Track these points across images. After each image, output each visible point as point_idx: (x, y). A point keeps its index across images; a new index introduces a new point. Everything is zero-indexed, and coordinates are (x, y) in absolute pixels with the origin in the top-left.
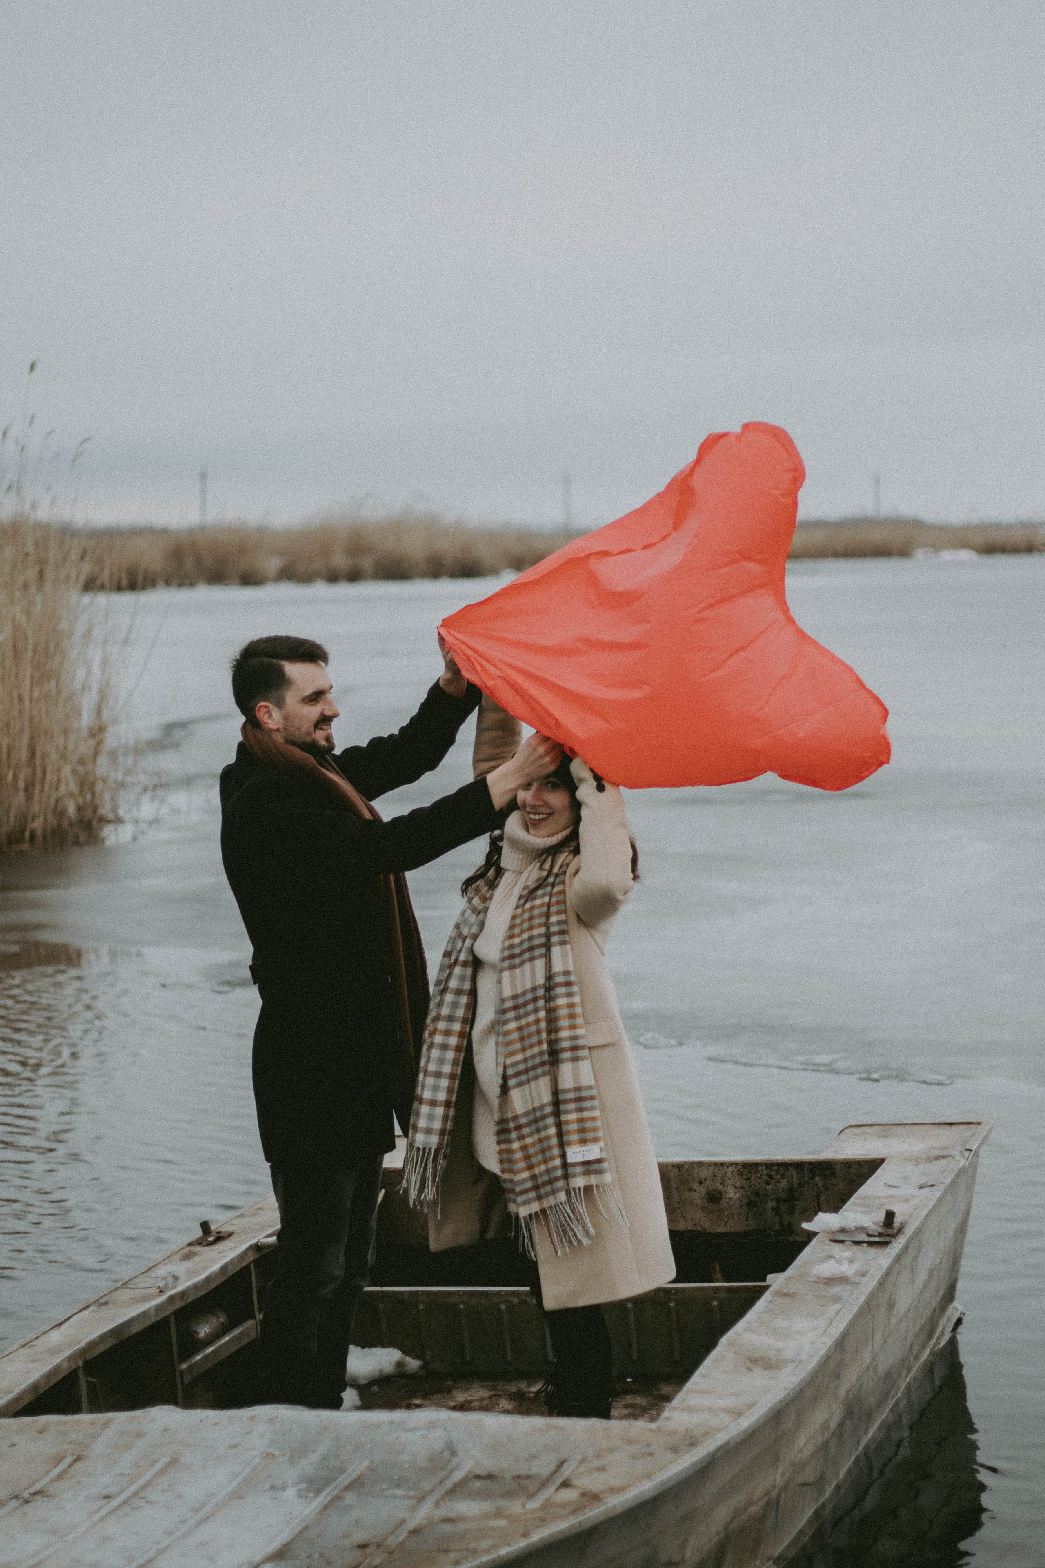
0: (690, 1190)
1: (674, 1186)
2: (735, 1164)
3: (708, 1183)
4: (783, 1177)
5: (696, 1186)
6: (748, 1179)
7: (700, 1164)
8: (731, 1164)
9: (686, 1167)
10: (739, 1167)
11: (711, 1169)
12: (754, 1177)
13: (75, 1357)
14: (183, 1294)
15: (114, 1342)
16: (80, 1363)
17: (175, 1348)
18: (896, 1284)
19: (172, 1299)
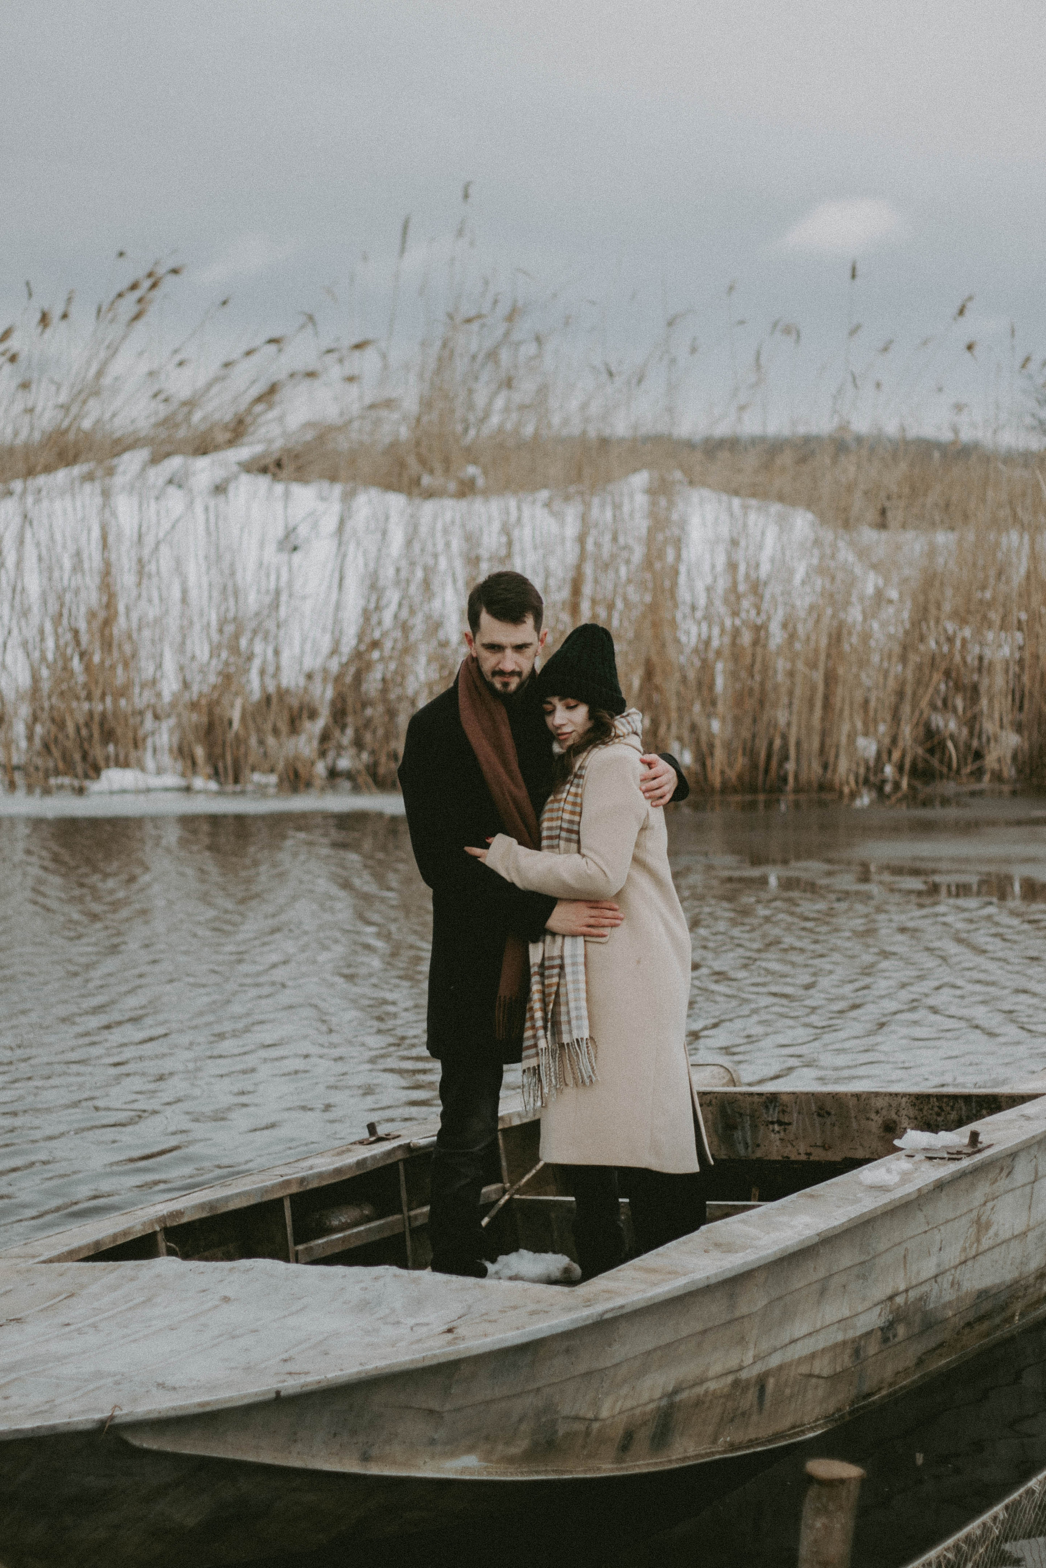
0: (868, 1119)
1: (853, 1115)
2: (910, 1095)
3: (884, 1112)
4: (952, 1108)
5: (873, 1116)
6: (921, 1110)
7: (877, 1094)
8: (904, 1095)
9: (864, 1096)
10: (913, 1098)
11: (887, 1098)
12: (926, 1108)
13: (152, 1223)
14: (302, 1180)
15: (204, 1215)
16: (158, 1229)
17: (289, 1230)
18: (990, 1205)
19: (287, 1183)
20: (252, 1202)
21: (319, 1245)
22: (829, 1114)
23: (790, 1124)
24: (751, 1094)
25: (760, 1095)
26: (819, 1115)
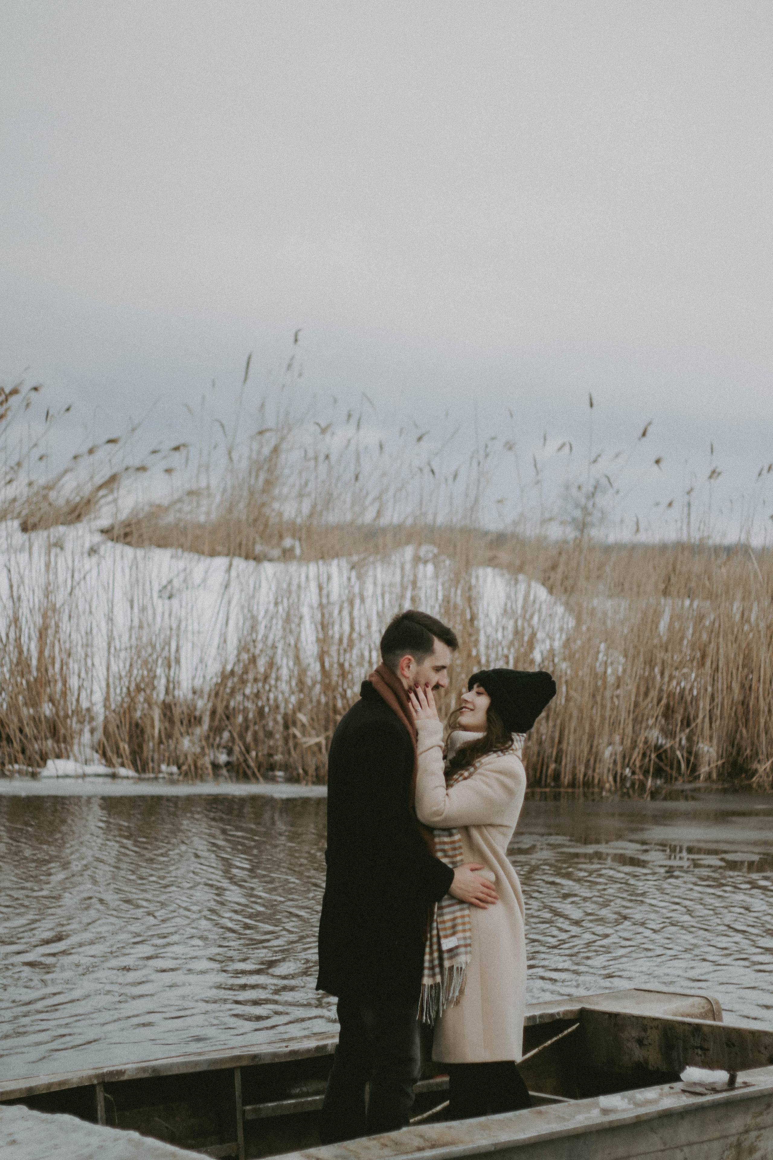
13: (90, 1078)
14: (255, 1057)
15: (146, 1075)
16: (95, 1082)
17: (238, 1093)
18: (753, 1134)
19: (239, 1058)
20: (198, 1069)
21: (268, 1107)
22: (734, 1045)
23: (708, 1050)
24: (683, 1023)
25: (689, 1024)
26: (727, 1045)
